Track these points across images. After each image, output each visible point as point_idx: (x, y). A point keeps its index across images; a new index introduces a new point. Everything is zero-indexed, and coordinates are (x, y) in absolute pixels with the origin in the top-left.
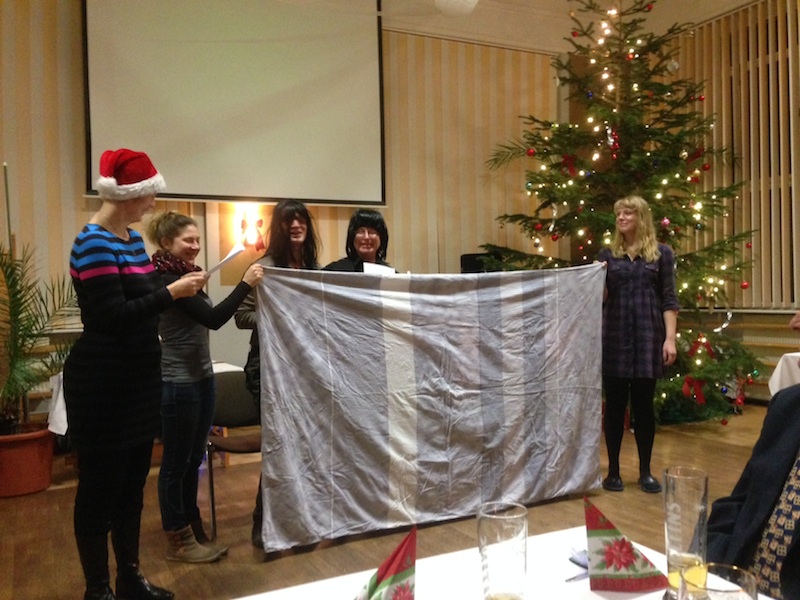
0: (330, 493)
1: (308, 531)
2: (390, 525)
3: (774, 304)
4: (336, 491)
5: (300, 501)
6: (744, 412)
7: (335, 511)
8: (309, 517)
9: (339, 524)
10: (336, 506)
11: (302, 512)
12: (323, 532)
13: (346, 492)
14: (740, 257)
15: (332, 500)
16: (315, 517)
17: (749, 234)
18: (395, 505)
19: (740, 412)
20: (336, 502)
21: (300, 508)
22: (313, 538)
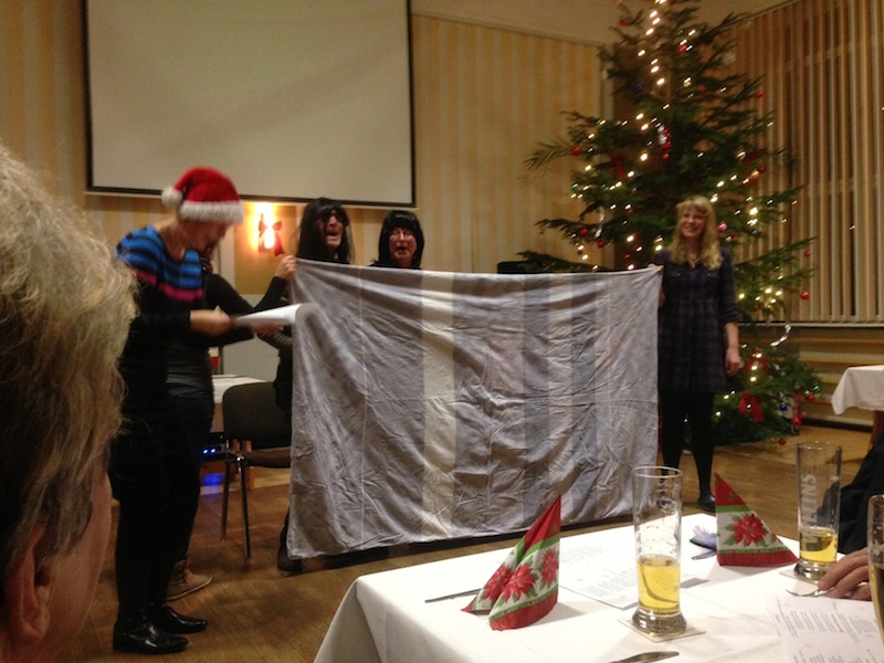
0: (360, 501)
1: (335, 541)
2: (424, 539)
3: (833, 318)
4: (366, 500)
5: (329, 510)
6: (801, 432)
7: (365, 521)
8: (338, 527)
9: (369, 536)
10: (367, 517)
11: (330, 521)
12: (353, 543)
13: (378, 501)
14: (797, 266)
15: (363, 510)
16: (344, 527)
17: (806, 242)
18: (428, 517)
19: (797, 433)
20: (366, 512)
21: (328, 518)
22: (342, 548)
